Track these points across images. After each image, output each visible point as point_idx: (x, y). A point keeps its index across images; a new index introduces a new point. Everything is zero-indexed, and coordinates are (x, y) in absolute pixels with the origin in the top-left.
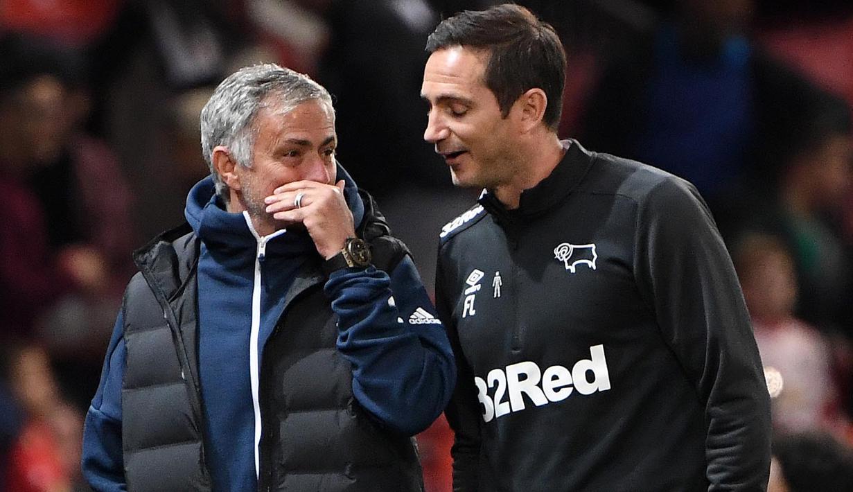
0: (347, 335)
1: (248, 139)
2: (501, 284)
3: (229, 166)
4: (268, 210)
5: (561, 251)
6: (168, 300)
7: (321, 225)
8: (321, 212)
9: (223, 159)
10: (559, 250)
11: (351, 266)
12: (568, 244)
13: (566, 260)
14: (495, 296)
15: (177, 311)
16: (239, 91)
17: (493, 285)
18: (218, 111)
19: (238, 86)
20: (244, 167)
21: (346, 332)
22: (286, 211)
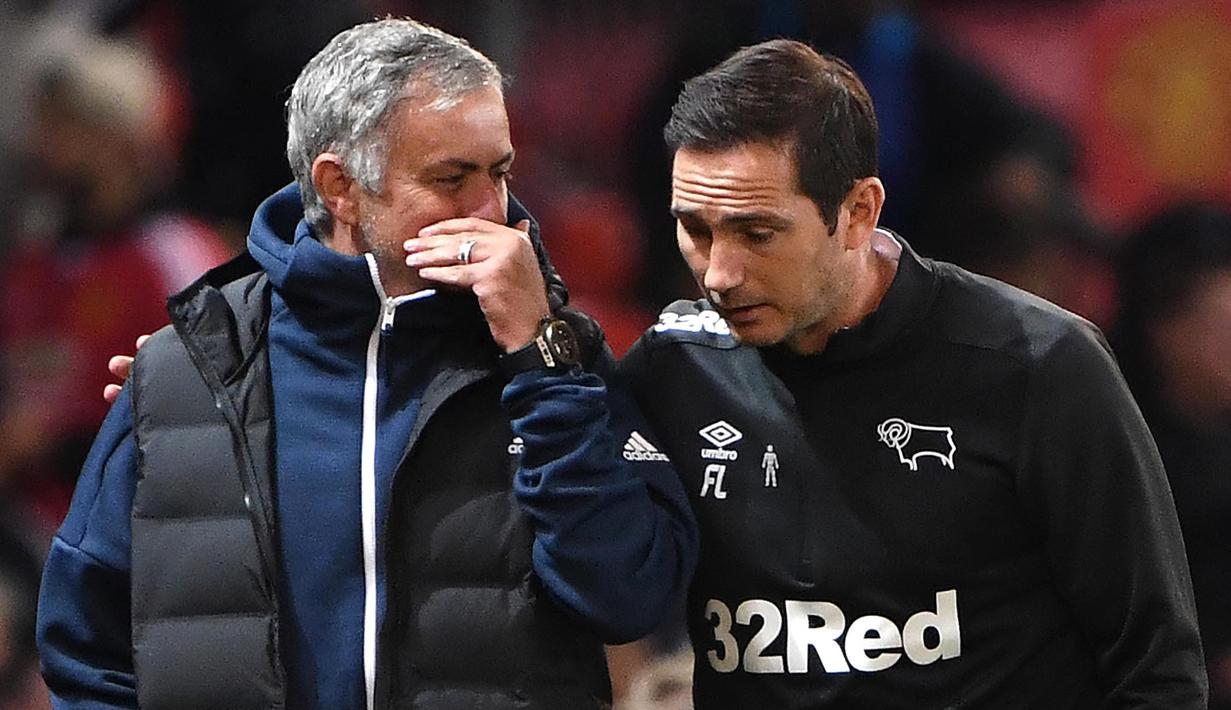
0: (540, 475)
1: (379, 148)
2: (777, 466)
3: (339, 186)
4: (411, 261)
5: (891, 430)
6: (223, 382)
7: (504, 296)
8: (503, 274)
9: (330, 174)
10: (886, 429)
11: (552, 364)
12: (902, 421)
13: (899, 448)
14: (767, 484)
15: (239, 400)
16: (363, 68)
17: (764, 466)
18: (327, 98)
19: (360, 59)
20: (369, 192)
21: (538, 470)
22: (441, 266)
